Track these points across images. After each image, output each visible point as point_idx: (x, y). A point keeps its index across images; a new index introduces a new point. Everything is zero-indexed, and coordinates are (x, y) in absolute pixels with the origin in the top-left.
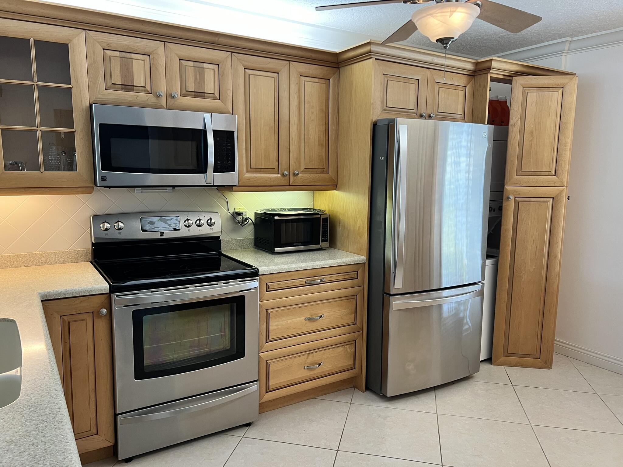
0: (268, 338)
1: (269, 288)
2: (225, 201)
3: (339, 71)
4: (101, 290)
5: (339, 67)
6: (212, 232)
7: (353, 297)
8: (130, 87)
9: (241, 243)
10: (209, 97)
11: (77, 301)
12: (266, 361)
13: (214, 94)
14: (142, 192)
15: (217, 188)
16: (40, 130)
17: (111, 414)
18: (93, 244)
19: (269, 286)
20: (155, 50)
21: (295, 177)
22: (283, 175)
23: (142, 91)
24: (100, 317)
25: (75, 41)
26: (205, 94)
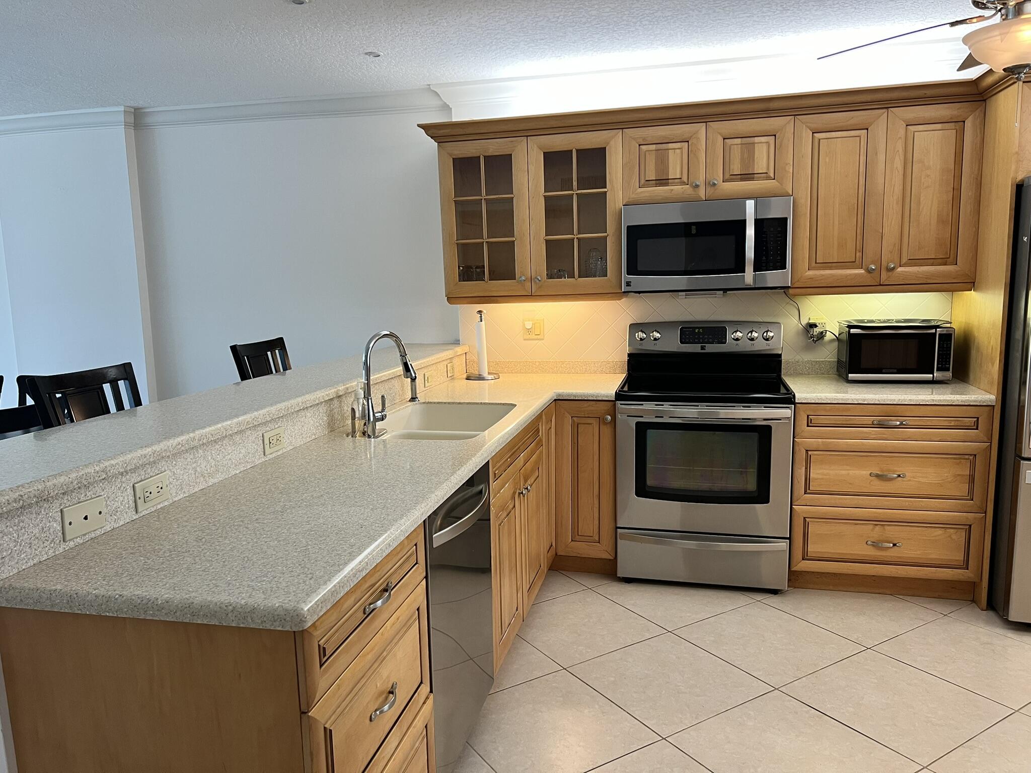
0: (808, 489)
1: (811, 422)
2: (796, 307)
3: (984, 105)
4: (607, 396)
5: (985, 98)
6: (768, 348)
7: (967, 457)
8: (664, 181)
9: (817, 366)
10: (760, 177)
11: (586, 404)
12: (804, 518)
13: (767, 173)
14: (686, 298)
15: (784, 292)
16: (577, 238)
17: (612, 526)
18: (629, 355)
19: (811, 420)
20: (695, 134)
21: (890, 273)
22: (869, 271)
23: (678, 183)
24: (605, 423)
25: (612, 143)
26: (755, 175)
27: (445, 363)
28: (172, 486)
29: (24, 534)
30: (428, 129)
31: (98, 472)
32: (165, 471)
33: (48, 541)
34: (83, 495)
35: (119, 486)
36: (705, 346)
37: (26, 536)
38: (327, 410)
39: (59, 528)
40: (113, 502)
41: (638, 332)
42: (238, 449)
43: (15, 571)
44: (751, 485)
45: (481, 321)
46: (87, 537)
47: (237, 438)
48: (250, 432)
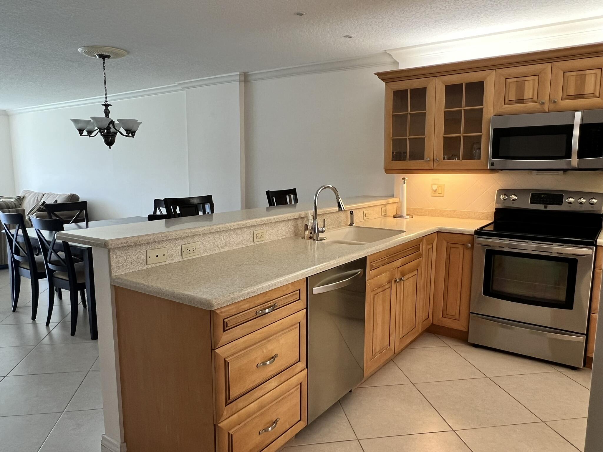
8: (521, 101)
10: (589, 97)
11: (456, 236)
13: (594, 94)
14: (537, 175)
16: (463, 136)
17: (467, 311)
18: (496, 209)
20: (543, 70)
23: (530, 101)
24: (468, 248)
25: (488, 78)
26: (585, 95)
27: (381, 207)
28: (201, 249)
29: (129, 258)
30: (382, 76)
31: (163, 237)
32: (198, 241)
33: (139, 263)
34: (157, 246)
35: (174, 245)
36: (547, 206)
37: (130, 259)
38: (294, 224)
39: (145, 258)
40: (171, 252)
41: (502, 195)
42: (239, 237)
43: (124, 273)
44: (562, 297)
45: (404, 184)
46: (158, 265)
47: (239, 231)
48: (246, 229)
